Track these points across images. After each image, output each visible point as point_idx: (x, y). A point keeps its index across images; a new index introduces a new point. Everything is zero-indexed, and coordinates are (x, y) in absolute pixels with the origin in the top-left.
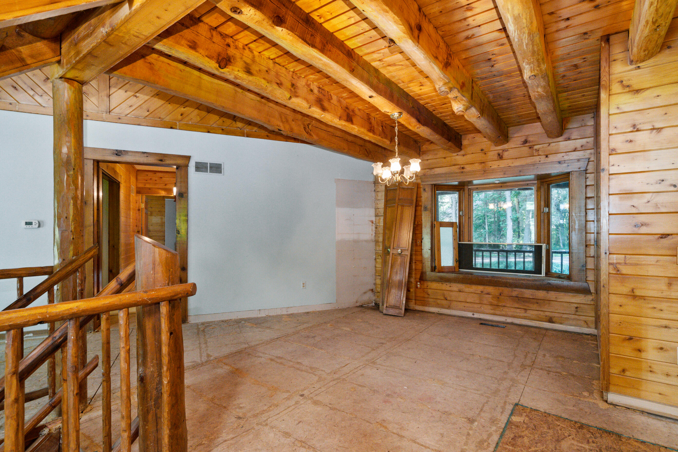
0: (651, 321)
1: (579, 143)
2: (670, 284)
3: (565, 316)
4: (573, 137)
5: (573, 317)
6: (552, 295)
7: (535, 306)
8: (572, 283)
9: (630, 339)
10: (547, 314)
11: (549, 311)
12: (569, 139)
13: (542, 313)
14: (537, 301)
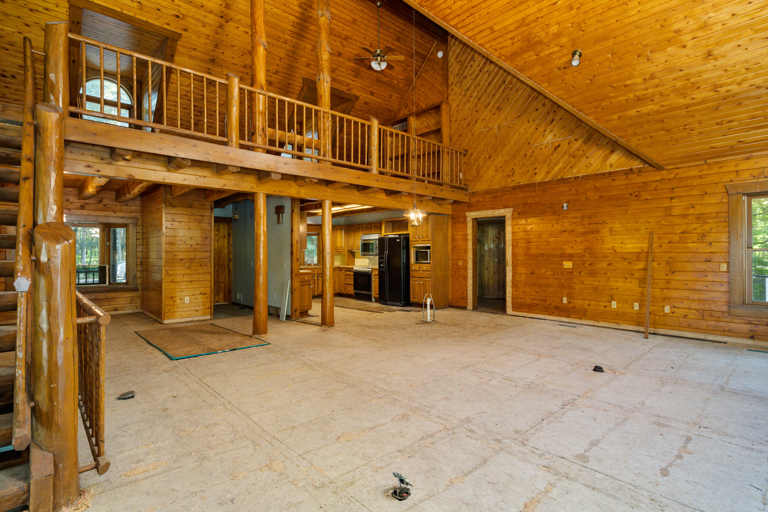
0: (178, 290)
1: (134, 208)
2: (183, 276)
3: (124, 305)
4: (129, 205)
5: (129, 305)
6: (117, 295)
7: (107, 303)
8: (129, 286)
9: (172, 297)
10: (114, 306)
11: (115, 304)
12: (127, 205)
13: (111, 306)
14: (108, 299)
